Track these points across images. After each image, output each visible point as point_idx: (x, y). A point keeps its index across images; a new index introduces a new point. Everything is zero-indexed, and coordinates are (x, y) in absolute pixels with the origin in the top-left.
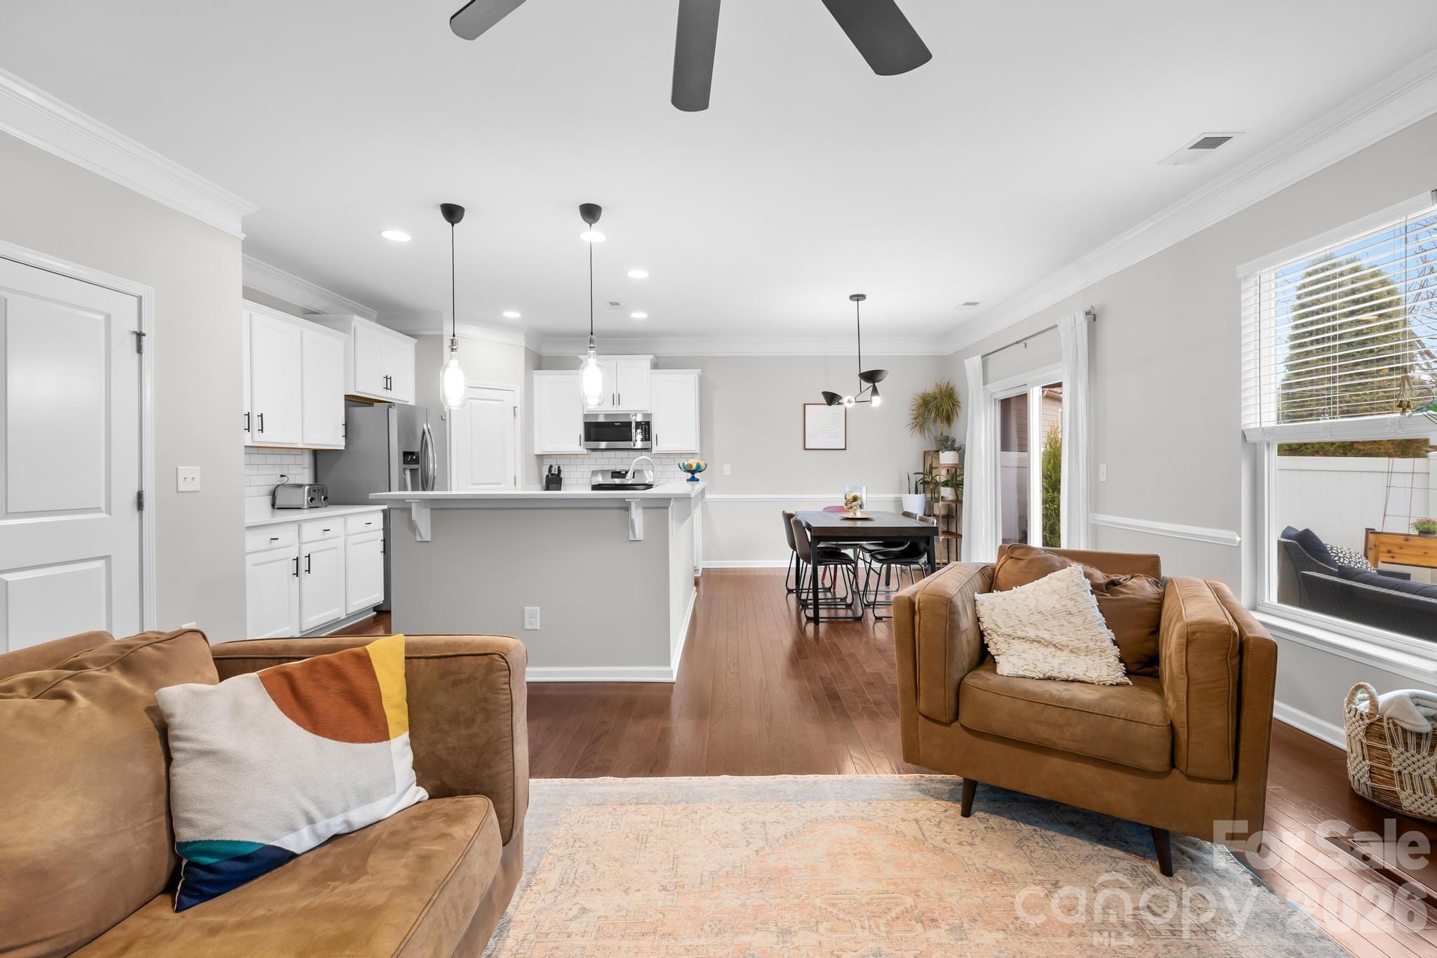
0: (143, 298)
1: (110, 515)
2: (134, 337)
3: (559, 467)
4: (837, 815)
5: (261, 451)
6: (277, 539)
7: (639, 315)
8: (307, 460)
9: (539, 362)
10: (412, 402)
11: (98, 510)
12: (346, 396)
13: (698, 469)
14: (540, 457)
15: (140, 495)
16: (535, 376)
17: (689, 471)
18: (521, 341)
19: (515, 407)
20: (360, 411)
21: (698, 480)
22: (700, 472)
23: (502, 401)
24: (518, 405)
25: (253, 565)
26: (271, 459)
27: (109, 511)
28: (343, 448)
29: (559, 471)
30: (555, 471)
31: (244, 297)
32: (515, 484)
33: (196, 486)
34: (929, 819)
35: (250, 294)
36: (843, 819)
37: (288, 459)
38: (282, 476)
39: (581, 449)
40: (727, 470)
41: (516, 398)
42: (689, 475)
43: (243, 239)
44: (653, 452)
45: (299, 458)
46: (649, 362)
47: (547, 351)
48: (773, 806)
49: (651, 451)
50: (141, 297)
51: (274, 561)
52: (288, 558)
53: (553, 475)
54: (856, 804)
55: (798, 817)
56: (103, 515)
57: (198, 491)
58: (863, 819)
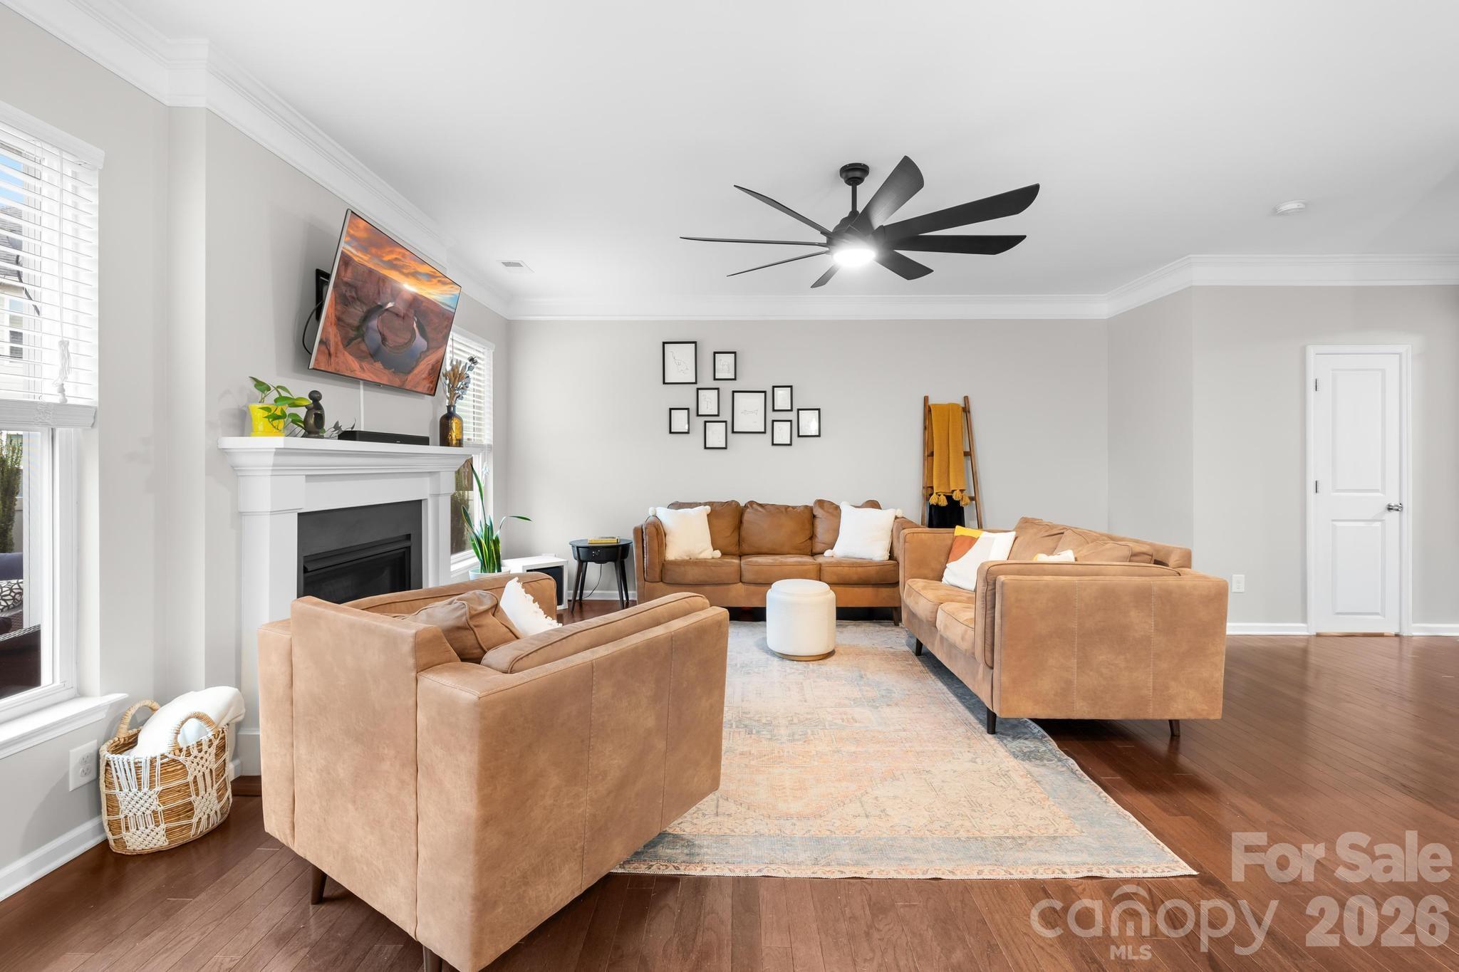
4: (794, 821)
34: (704, 815)
36: (788, 817)
48: (862, 833)
54: (772, 832)
55: (834, 821)
58: (769, 817)
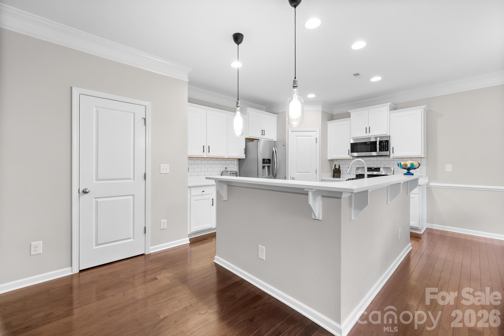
0: (147, 106)
1: (134, 181)
2: (144, 119)
3: (339, 165)
5: (218, 159)
6: (204, 191)
7: (376, 79)
8: (236, 162)
9: (331, 117)
10: (275, 140)
11: (130, 179)
12: (246, 138)
13: (412, 167)
14: (332, 161)
15: (145, 174)
16: (328, 124)
17: (405, 168)
18: (320, 108)
19: (316, 139)
20: (250, 144)
21: (413, 174)
22: (415, 169)
23: (311, 136)
24: (318, 137)
25: (195, 200)
26: (222, 162)
27: (134, 180)
28: (245, 158)
29: (339, 167)
30: (337, 167)
31: (189, 102)
32: (316, 173)
33: (168, 171)
35: (191, 100)
37: (228, 162)
38: (226, 168)
39: (348, 157)
40: (449, 168)
41: (317, 134)
42: (406, 171)
43: (188, 81)
44: (391, 157)
45: (233, 162)
46: (388, 107)
47: (336, 112)
49: (389, 157)
50: (146, 106)
51: (200, 200)
52: (210, 199)
53: (336, 169)
56: (132, 181)
57: (168, 173)
